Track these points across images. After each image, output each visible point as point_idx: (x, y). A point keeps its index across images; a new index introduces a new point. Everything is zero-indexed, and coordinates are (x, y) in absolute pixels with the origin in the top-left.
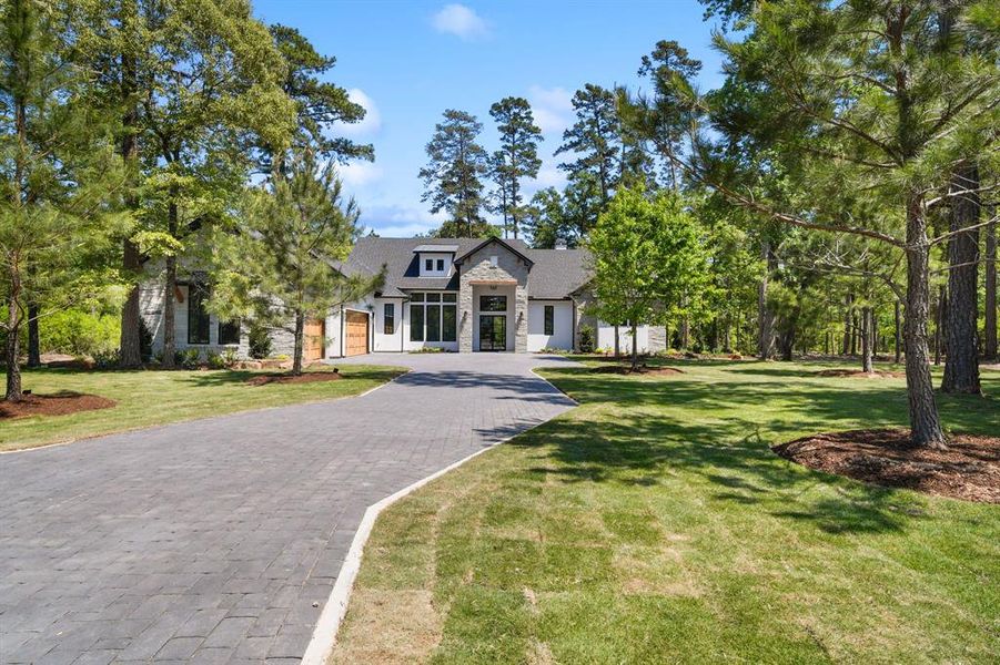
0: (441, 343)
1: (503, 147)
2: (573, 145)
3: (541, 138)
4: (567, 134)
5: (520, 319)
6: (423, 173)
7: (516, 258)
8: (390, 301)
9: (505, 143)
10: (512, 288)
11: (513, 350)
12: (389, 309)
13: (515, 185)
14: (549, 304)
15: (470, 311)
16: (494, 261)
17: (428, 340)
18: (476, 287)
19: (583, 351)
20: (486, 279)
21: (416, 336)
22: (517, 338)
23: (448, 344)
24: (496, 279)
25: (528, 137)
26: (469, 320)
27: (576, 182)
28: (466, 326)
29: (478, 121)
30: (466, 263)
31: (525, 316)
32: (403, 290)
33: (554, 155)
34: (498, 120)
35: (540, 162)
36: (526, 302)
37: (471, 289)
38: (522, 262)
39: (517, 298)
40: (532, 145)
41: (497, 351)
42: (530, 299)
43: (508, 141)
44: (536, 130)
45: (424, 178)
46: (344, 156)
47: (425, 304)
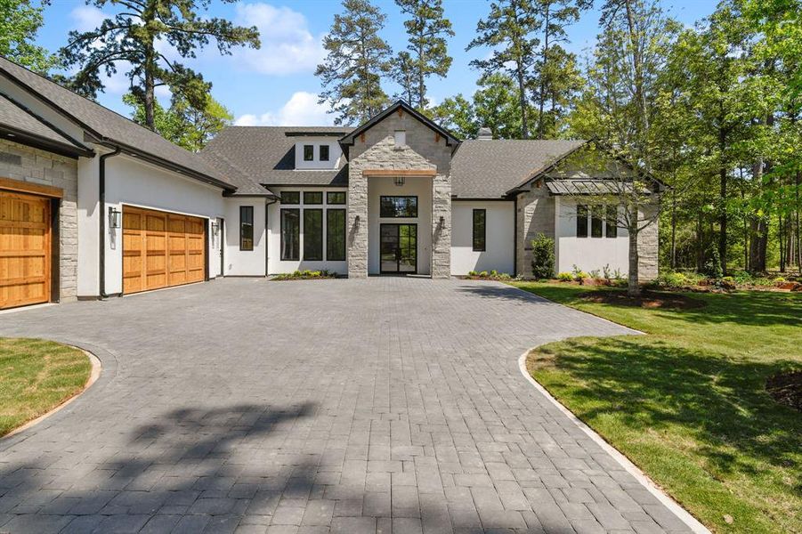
0: (325, 264)
1: (410, 40)
2: (487, 39)
3: (452, 33)
4: (481, 26)
5: (440, 227)
6: (321, 70)
7: (433, 135)
8: (247, 202)
9: (412, 36)
10: (427, 181)
11: (427, 273)
12: (247, 213)
13: (423, 88)
14: (479, 205)
15: (364, 216)
16: (400, 140)
17: (305, 259)
18: (373, 180)
19: (538, 276)
20: (388, 167)
21: (289, 253)
22: (435, 256)
23: (334, 266)
24: (403, 167)
25: (438, 32)
26: (364, 229)
27: (487, 88)
28: (358, 239)
29: (381, 13)
30: (358, 142)
31: (447, 224)
32: (268, 187)
33: (467, 50)
34: (404, 11)
35: (451, 59)
36: (449, 201)
37: (365, 182)
38: (442, 142)
39: (436, 196)
40: (442, 41)
41: (403, 274)
42: (454, 199)
43: (416, 34)
44: (446, 24)
45: (322, 76)
46: (226, 44)
47: (302, 207)
